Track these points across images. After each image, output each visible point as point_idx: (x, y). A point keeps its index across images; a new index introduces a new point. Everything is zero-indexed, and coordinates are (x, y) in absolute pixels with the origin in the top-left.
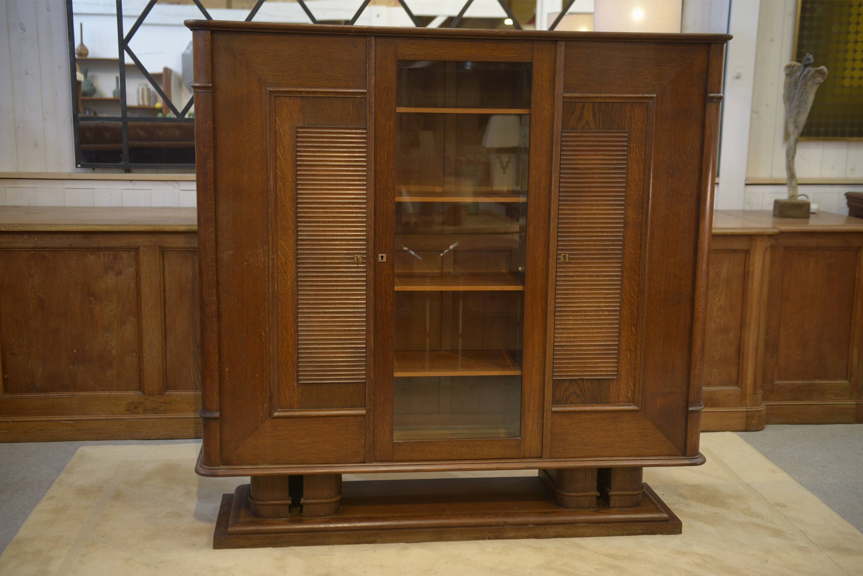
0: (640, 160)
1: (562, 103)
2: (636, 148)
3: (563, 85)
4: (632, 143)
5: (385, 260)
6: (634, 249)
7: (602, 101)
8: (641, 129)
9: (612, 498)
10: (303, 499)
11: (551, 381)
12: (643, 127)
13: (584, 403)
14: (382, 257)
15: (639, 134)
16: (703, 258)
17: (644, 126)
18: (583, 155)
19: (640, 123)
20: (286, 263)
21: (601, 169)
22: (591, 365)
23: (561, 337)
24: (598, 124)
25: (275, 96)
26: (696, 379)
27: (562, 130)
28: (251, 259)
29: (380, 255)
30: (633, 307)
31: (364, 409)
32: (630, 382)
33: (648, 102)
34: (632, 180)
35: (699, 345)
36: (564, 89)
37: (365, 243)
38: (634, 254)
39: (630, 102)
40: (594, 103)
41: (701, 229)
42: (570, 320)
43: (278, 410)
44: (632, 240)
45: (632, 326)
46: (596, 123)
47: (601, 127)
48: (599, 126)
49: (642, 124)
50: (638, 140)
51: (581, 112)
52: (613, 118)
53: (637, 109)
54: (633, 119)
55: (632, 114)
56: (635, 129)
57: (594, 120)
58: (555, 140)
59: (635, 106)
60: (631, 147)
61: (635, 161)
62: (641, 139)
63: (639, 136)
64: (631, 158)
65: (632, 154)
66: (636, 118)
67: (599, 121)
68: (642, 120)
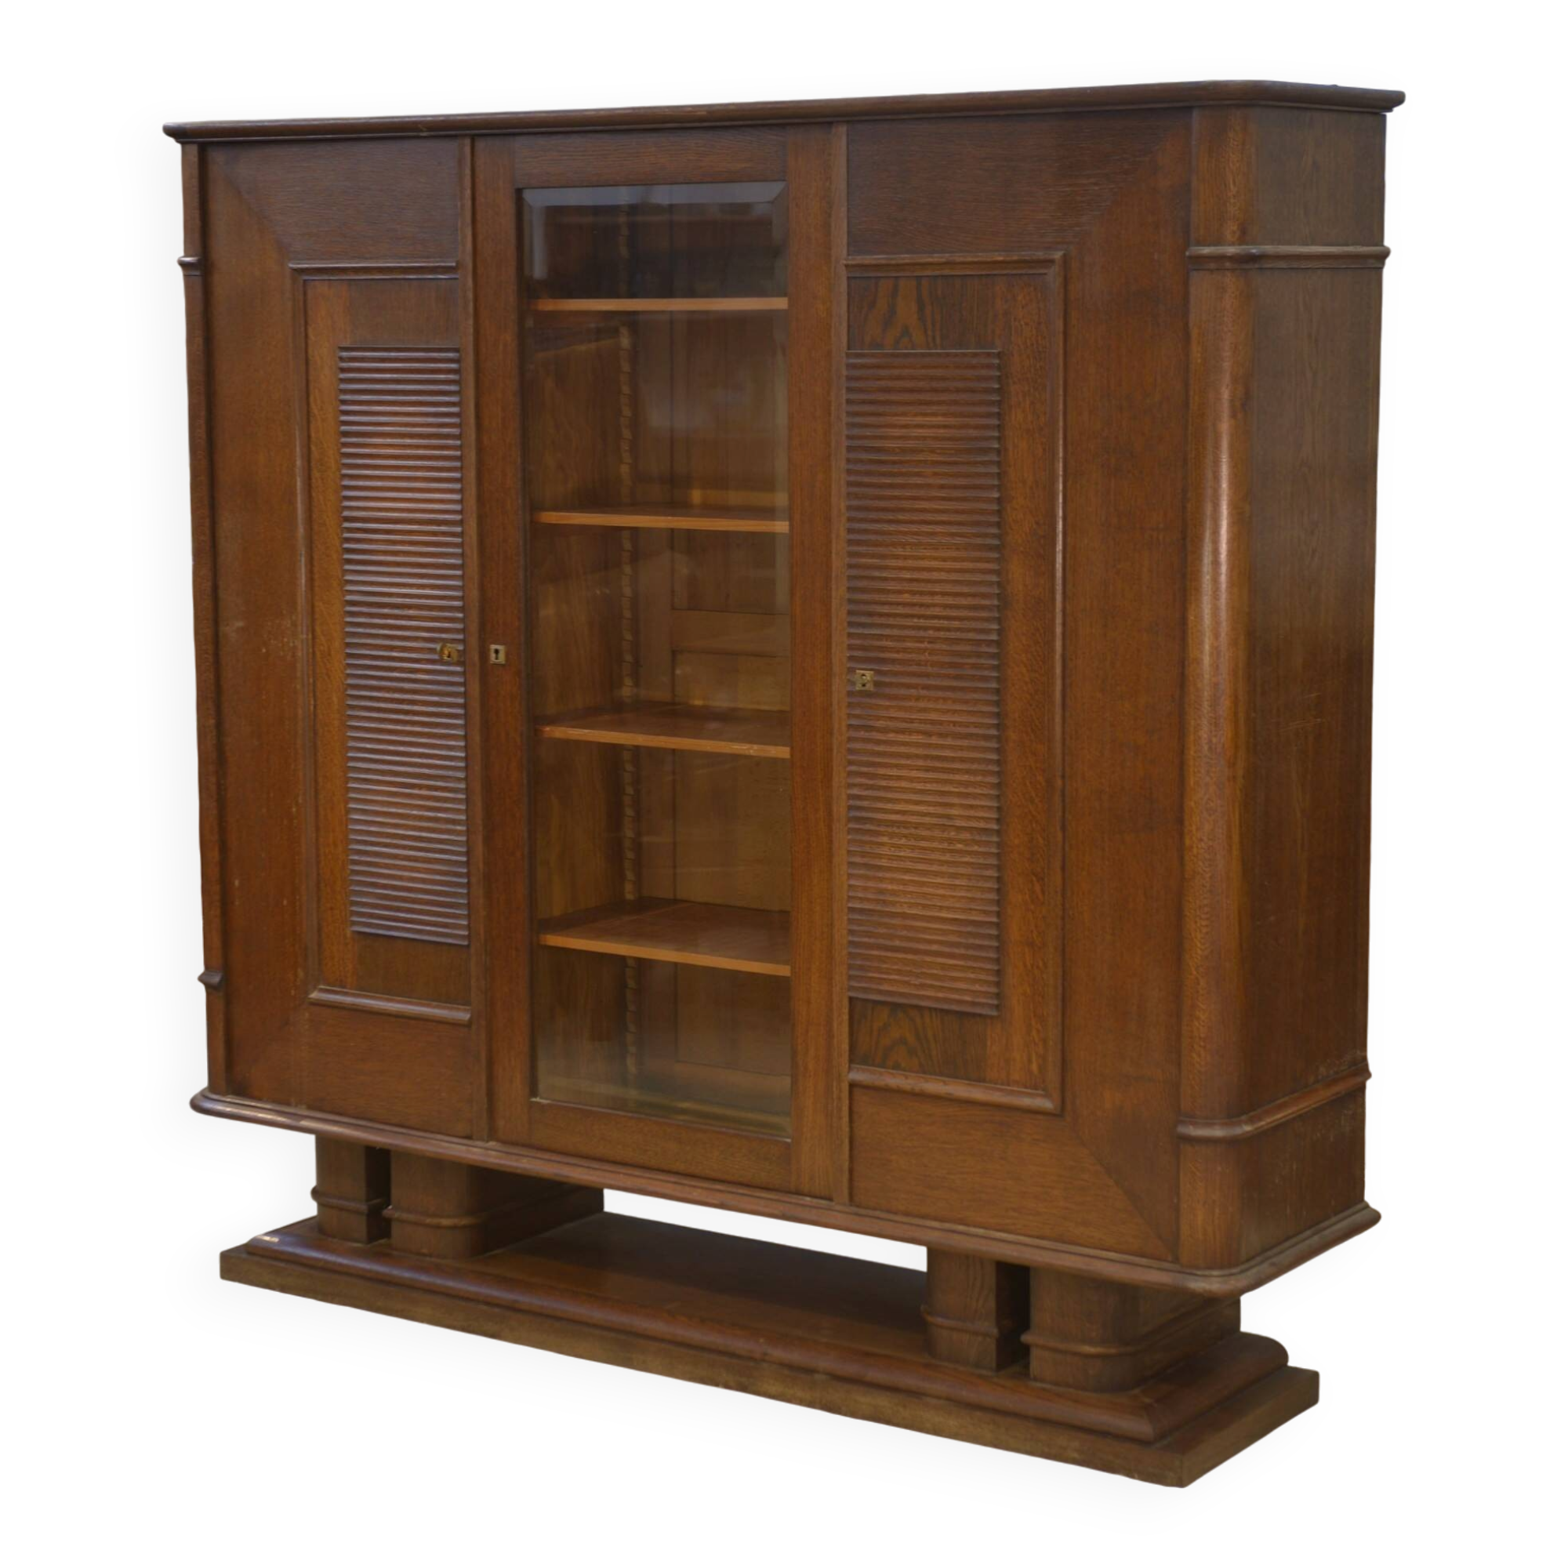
0: (1033, 428)
1: (845, 281)
2: (1025, 396)
3: (845, 236)
4: (1014, 383)
5: (502, 658)
6: (1030, 668)
7: (937, 273)
8: (1032, 345)
9: (1035, 1353)
10: (390, 1207)
11: (846, 1002)
12: (1037, 341)
13: (924, 1070)
14: (497, 652)
15: (1029, 359)
16: (1201, 705)
17: (1040, 339)
18: (896, 415)
19: (1032, 330)
20: (329, 655)
21: (938, 451)
22: (935, 972)
23: (865, 889)
24: (930, 333)
25: (305, 281)
26: (1196, 1046)
27: (849, 349)
28: (272, 641)
29: (493, 647)
30: (1034, 825)
31: (468, 1010)
32: (1034, 1033)
33: (1047, 274)
34: (1016, 481)
35: (1199, 952)
36: (849, 244)
37: (460, 615)
38: (1032, 681)
39: (1002, 275)
40: (919, 278)
41: (1190, 625)
42: (882, 844)
43: (322, 987)
44: (1025, 643)
45: (1034, 879)
46: (926, 331)
47: (938, 341)
48: (934, 338)
49: (1034, 331)
50: (1027, 376)
51: (890, 303)
52: (966, 317)
53: (1020, 293)
54: (1012, 319)
55: (1010, 307)
56: (1019, 346)
57: (922, 324)
58: (836, 374)
59: (1015, 284)
60: (1012, 394)
61: (1022, 432)
62: (1033, 373)
63: (1031, 366)
64: (1013, 424)
65: (1015, 413)
66: (1021, 317)
67: (932, 326)
68: (1034, 322)
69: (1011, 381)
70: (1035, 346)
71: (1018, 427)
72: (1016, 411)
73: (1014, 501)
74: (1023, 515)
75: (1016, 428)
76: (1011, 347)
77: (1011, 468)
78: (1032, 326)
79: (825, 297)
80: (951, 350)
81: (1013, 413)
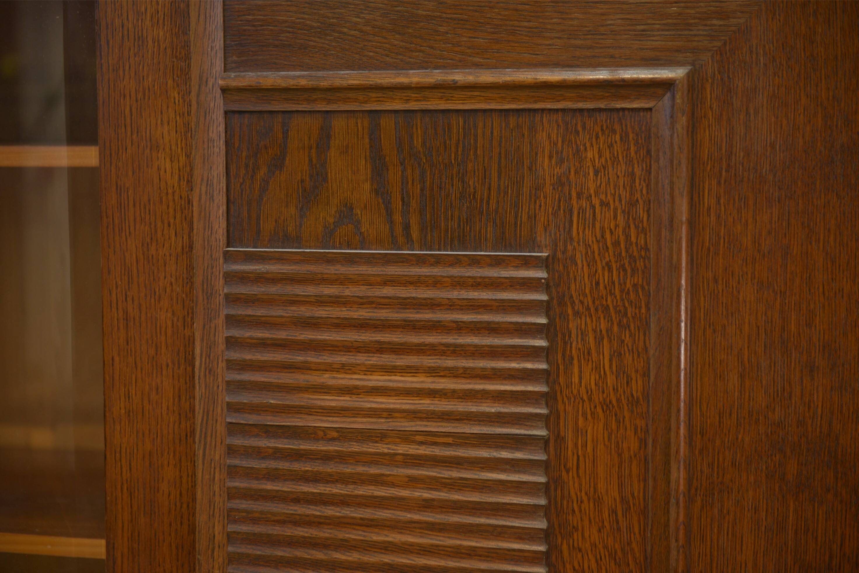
0: (618, 400)
1: (221, 119)
2: (599, 340)
3: (221, 34)
4: (577, 314)
7: (413, 106)
8: (616, 244)
12: (628, 237)
15: (610, 270)
17: (633, 232)
18: (329, 368)
19: (615, 217)
21: (419, 438)
24: (398, 218)
27: (230, 245)
33: (650, 109)
34: (585, 498)
36: (227, 49)
39: (557, 110)
40: (374, 114)
46: (389, 213)
48: (407, 227)
49: (620, 217)
50: (604, 303)
51: (314, 160)
52: (474, 189)
53: (592, 145)
54: (574, 195)
55: (570, 172)
56: (587, 246)
57: (381, 201)
58: (203, 290)
59: (580, 128)
60: (573, 336)
61: (595, 407)
62: (618, 297)
63: (613, 283)
64: (575, 392)
65: (580, 372)
66: (592, 192)
67: (403, 205)
68: (620, 201)
69: (570, 311)
70: (623, 246)
71: (585, 398)
72: (580, 367)
73: (575, 535)
74: (597, 561)
75: (582, 399)
76: (570, 247)
77: (571, 474)
78: (616, 209)
79: (173, 147)
80: (439, 250)
81: (576, 370)
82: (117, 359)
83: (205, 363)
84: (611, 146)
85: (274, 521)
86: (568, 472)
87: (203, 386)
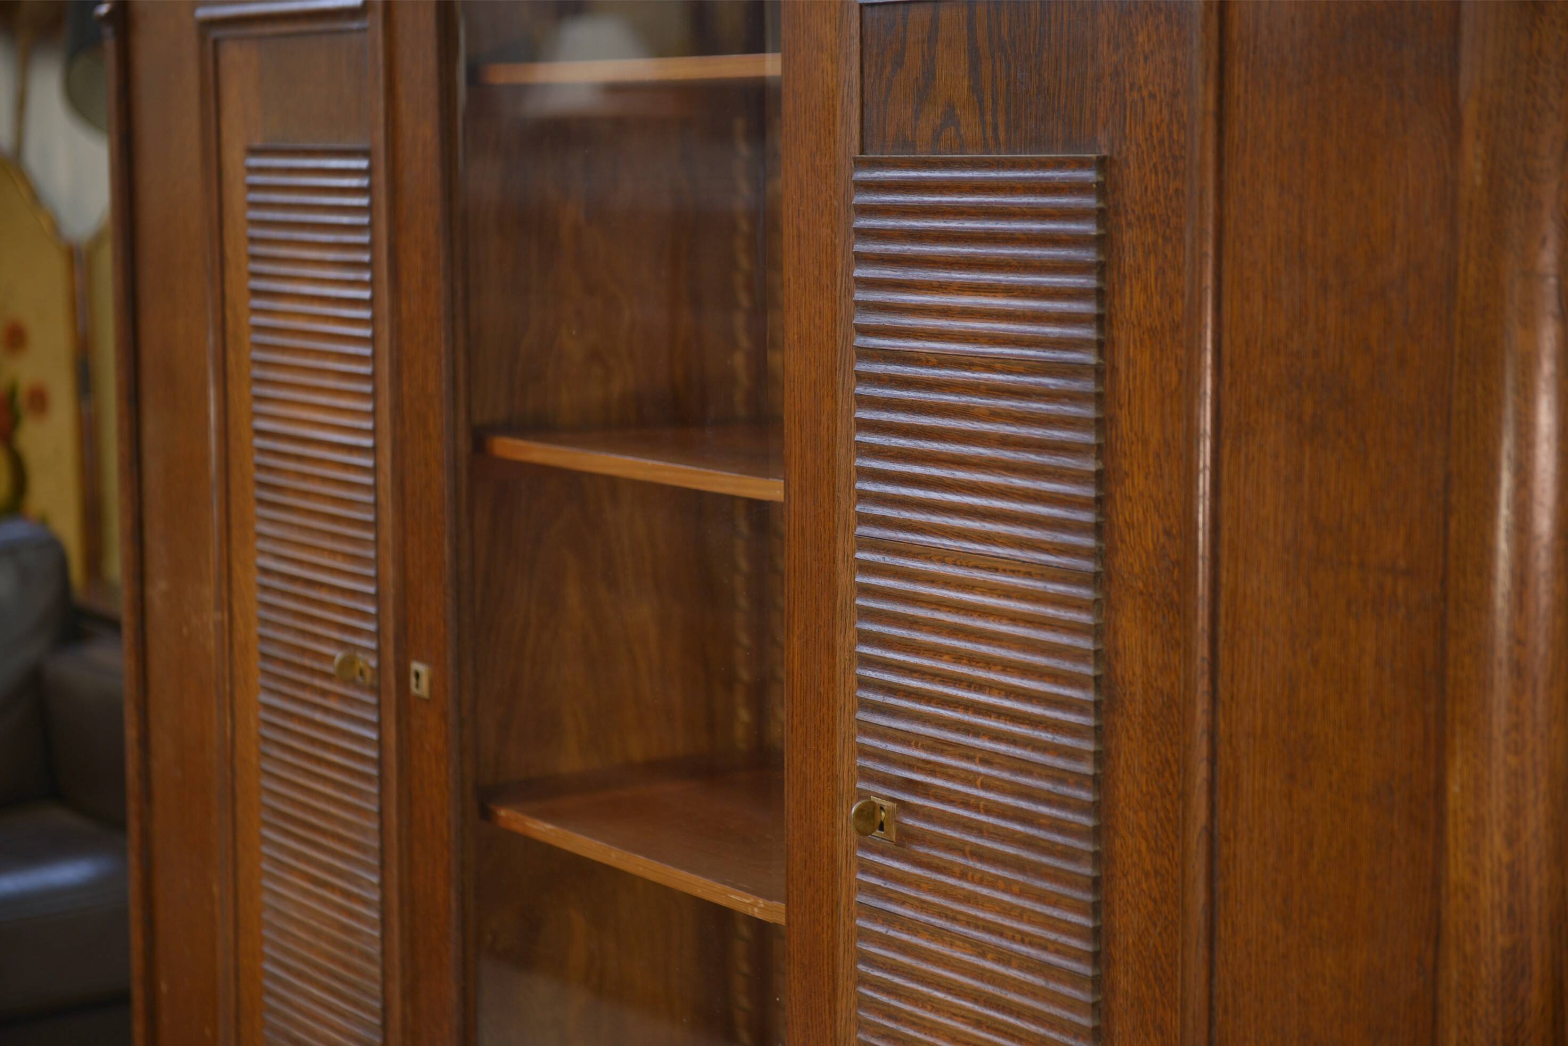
0: (1162, 325)
2: (1147, 255)
4: (1129, 224)
5: (425, 687)
6: (1153, 844)
8: (1161, 142)
12: (1171, 133)
14: (418, 675)
15: (1156, 174)
17: (1175, 128)
19: (1161, 111)
20: (247, 652)
24: (989, 118)
25: (214, 40)
27: (862, 152)
28: (192, 618)
29: (415, 666)
34: (1135, 439)
38: (1156, 872)
40: (972, 2)
44: (1144, 789)
46: (982, 114)
47: (1002, 135)
48: (995, 128)
49: (1165, 112)
50: (1152, 211)
51: (926, 57)
52: (1048, 82)
53: (1142, 27)
54: (1127, 85)
55: (1124, 59)
56: (1138, 145)
57: (976, 99)
58: (844, 202)
59: (1132, 9)
60: (1126, 250)
61: (1144, 334)
62: (1163, 205)
63: (1159, 188)
64: (1127, 316)
65: (1131, 292)
66: (1142, 81)
67: (993, 103)
68: (1165, 91)
69: (1123, 222)
70: (1166, 144)
71: (1136, 323)
72: (1131, 287)
73: (1127, 481)
74: (1144, 512)
75: (1133, 323)
76: (1124, 147)
77: (1123, 411)
78: (1161, 101)
79: (833, 47)
80: (1020, 153)
81: (1128, 290)
82: (792, 279)
83: (845, 283)
84: (1157, 28)
85: (889, 456)
86: (1121, 408)
87: (843, 307)
